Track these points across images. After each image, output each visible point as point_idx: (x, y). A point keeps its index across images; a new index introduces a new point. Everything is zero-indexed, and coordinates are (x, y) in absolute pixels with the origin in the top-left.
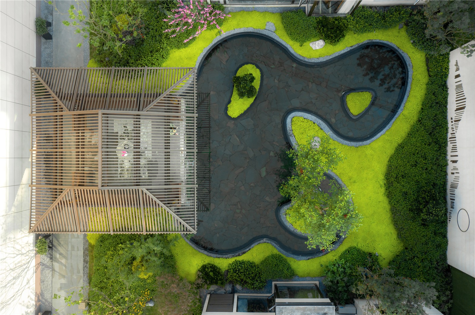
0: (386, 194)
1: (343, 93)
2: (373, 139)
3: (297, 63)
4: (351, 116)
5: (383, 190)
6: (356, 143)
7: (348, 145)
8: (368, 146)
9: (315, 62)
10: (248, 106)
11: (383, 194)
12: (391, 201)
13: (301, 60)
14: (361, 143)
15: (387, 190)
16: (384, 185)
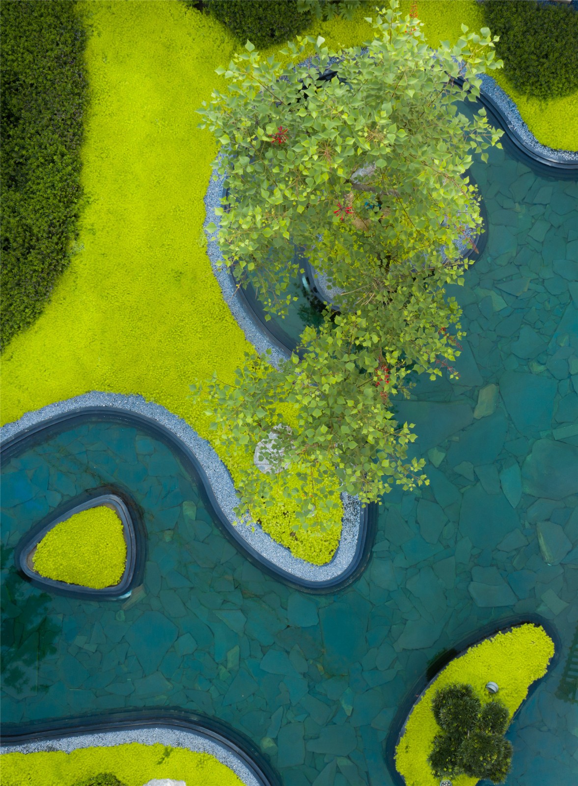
0: (81, 202)
1: (127, 595)
2: (72, 407)
3: (257, 749)
4: (124, 507)
5: (89, 217)
6: (135, 410)
7: (163, 410)
8: (96, 387)
9: (192, 736)
10: (473, 653)
11: (94, 206)
12: (74, 170)
13: (239, 756)
14: (118, 405)
15: (76, 216)
16: (81, 233)
